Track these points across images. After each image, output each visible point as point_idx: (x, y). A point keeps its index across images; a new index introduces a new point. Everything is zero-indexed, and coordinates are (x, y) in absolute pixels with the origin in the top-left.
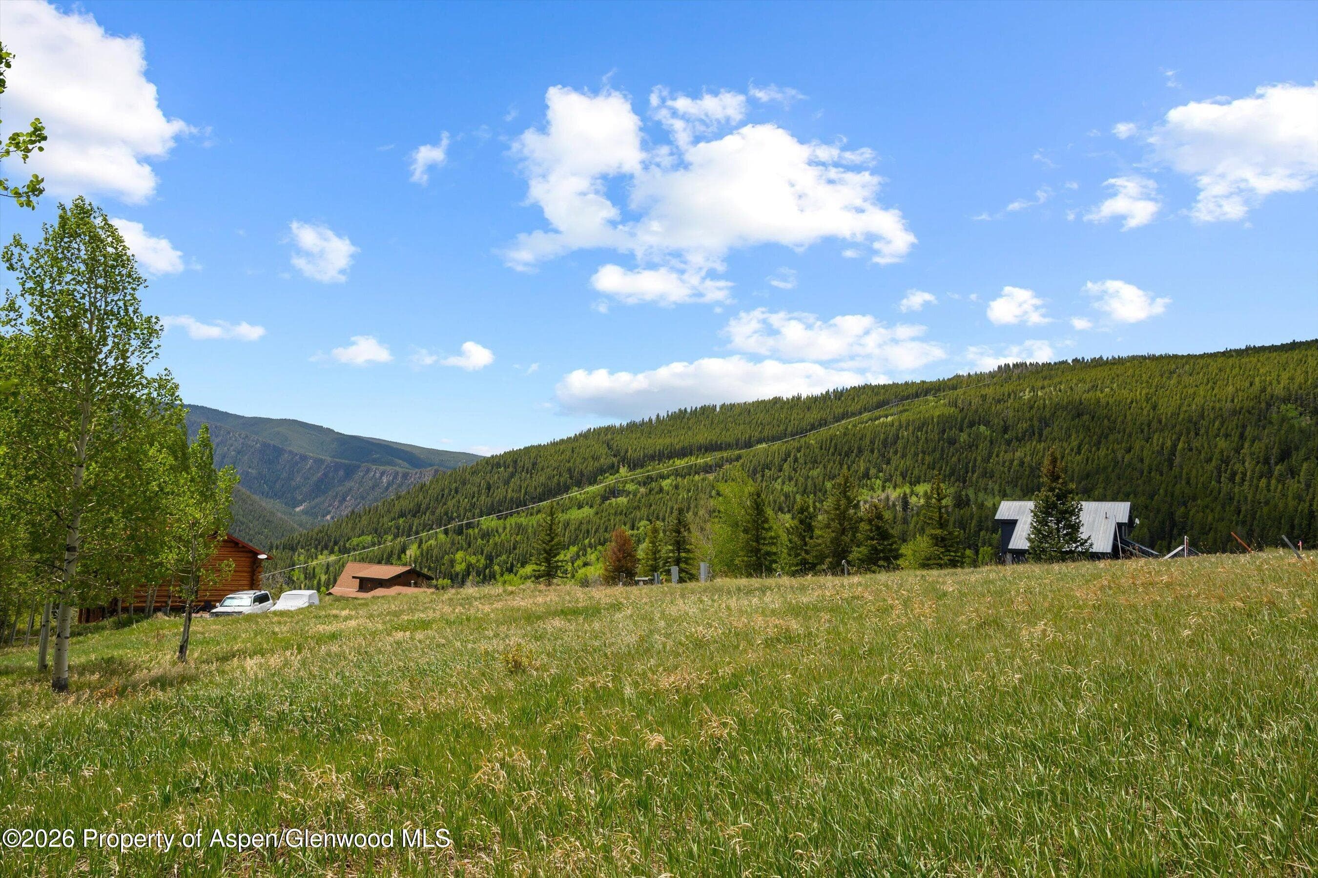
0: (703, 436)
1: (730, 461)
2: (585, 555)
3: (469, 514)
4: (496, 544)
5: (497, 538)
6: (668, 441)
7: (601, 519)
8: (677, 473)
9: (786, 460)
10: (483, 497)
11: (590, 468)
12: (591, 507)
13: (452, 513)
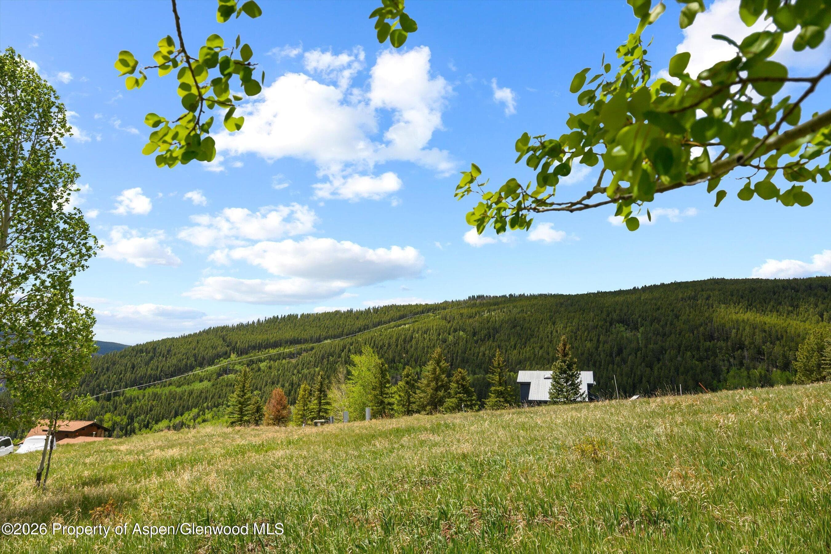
0: (289, 334)
1: (306, 351)
2: (204, 415)
3: (116, 386)
4: (136, 408)
5: (137, 403)
6: (265, 337)
7: (216, 389)
8: (271, 358)
9: (343, 351)
10: (128, 374)
11: (210, 354)
12: (209, 381)
13: (103, 385)
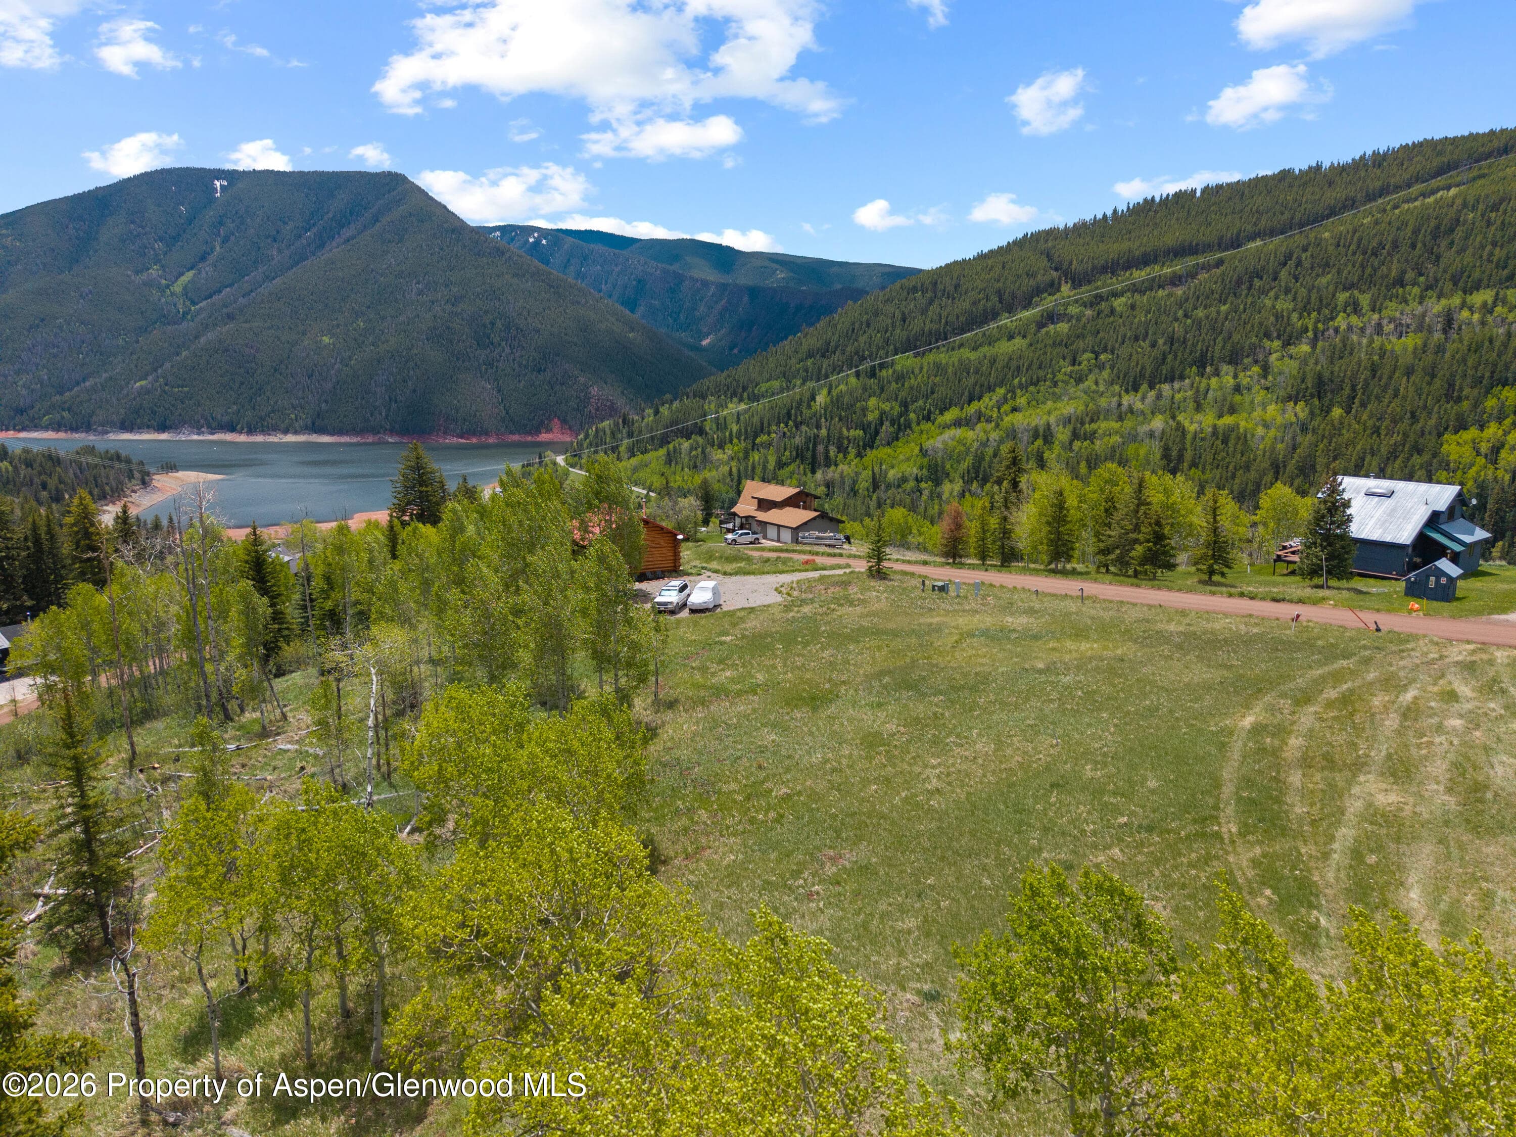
1: (1206, 267)
2: (1014, 399)
3: (882, 352)
4: (911, 388)
5: (912, 381)
7: (1035, 352)
8: (1135, 289)
10: (898, 331)
11: (1024, 288)
12: (1024, 337)
13: (864, 351)
